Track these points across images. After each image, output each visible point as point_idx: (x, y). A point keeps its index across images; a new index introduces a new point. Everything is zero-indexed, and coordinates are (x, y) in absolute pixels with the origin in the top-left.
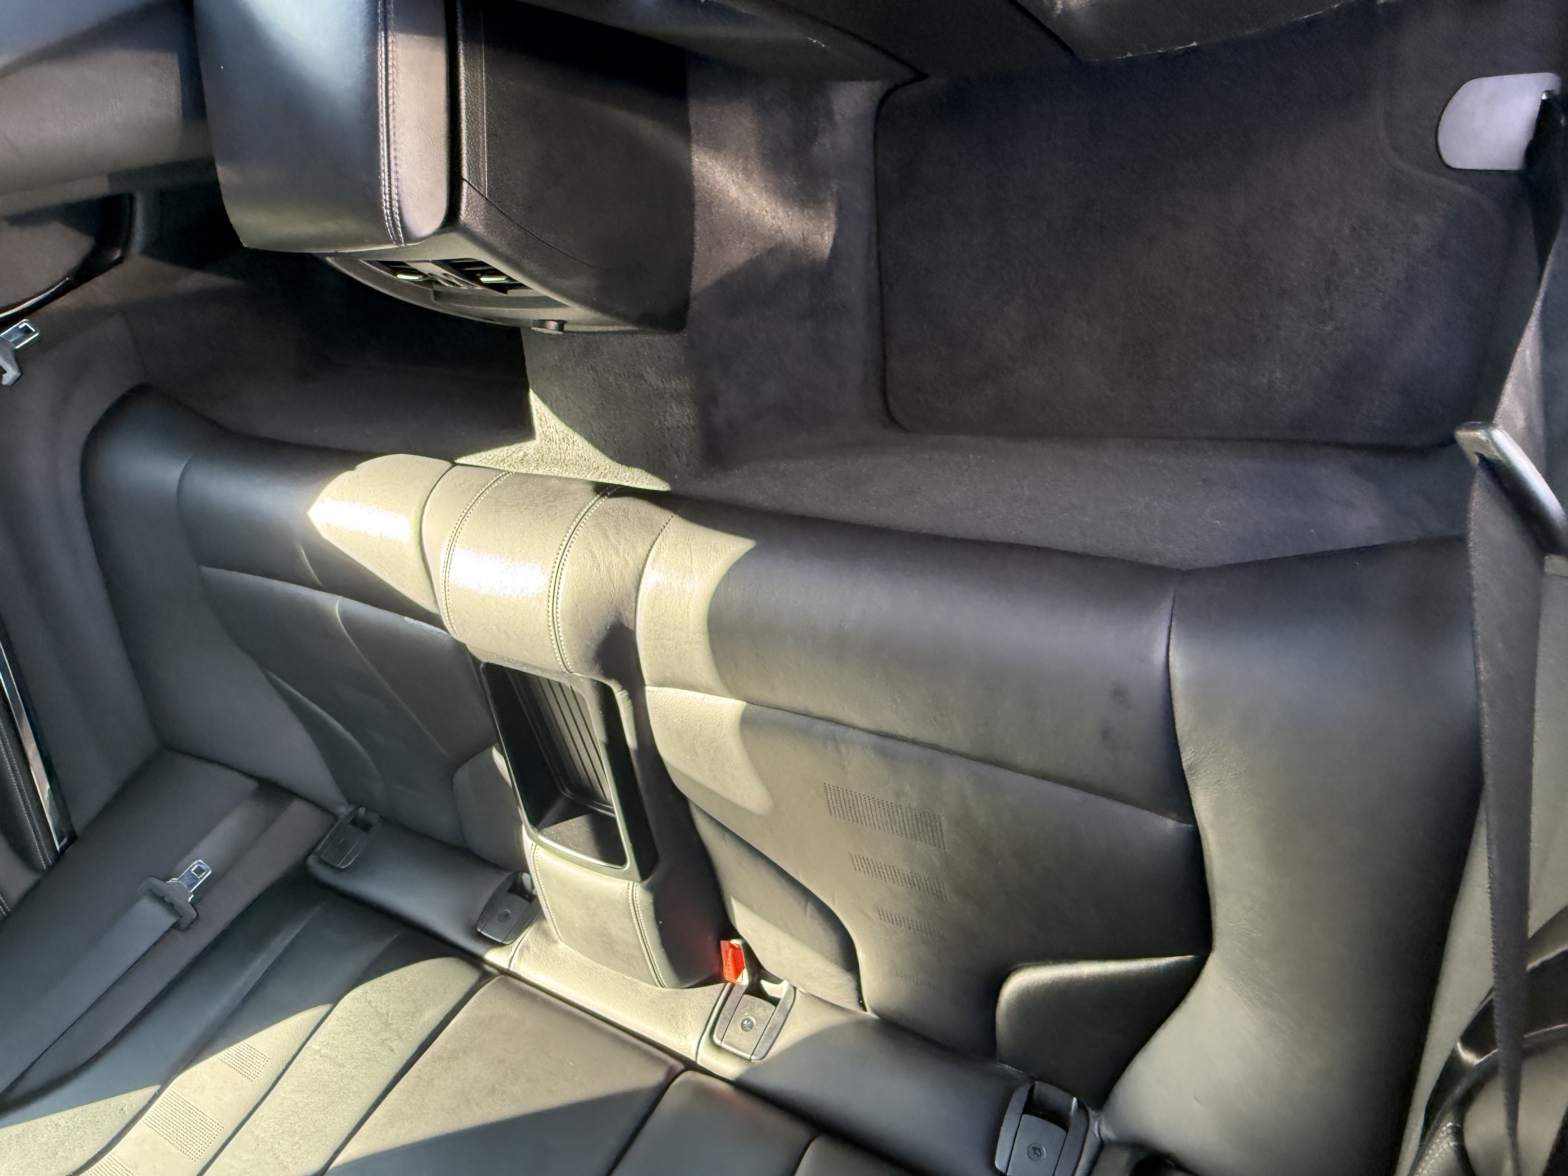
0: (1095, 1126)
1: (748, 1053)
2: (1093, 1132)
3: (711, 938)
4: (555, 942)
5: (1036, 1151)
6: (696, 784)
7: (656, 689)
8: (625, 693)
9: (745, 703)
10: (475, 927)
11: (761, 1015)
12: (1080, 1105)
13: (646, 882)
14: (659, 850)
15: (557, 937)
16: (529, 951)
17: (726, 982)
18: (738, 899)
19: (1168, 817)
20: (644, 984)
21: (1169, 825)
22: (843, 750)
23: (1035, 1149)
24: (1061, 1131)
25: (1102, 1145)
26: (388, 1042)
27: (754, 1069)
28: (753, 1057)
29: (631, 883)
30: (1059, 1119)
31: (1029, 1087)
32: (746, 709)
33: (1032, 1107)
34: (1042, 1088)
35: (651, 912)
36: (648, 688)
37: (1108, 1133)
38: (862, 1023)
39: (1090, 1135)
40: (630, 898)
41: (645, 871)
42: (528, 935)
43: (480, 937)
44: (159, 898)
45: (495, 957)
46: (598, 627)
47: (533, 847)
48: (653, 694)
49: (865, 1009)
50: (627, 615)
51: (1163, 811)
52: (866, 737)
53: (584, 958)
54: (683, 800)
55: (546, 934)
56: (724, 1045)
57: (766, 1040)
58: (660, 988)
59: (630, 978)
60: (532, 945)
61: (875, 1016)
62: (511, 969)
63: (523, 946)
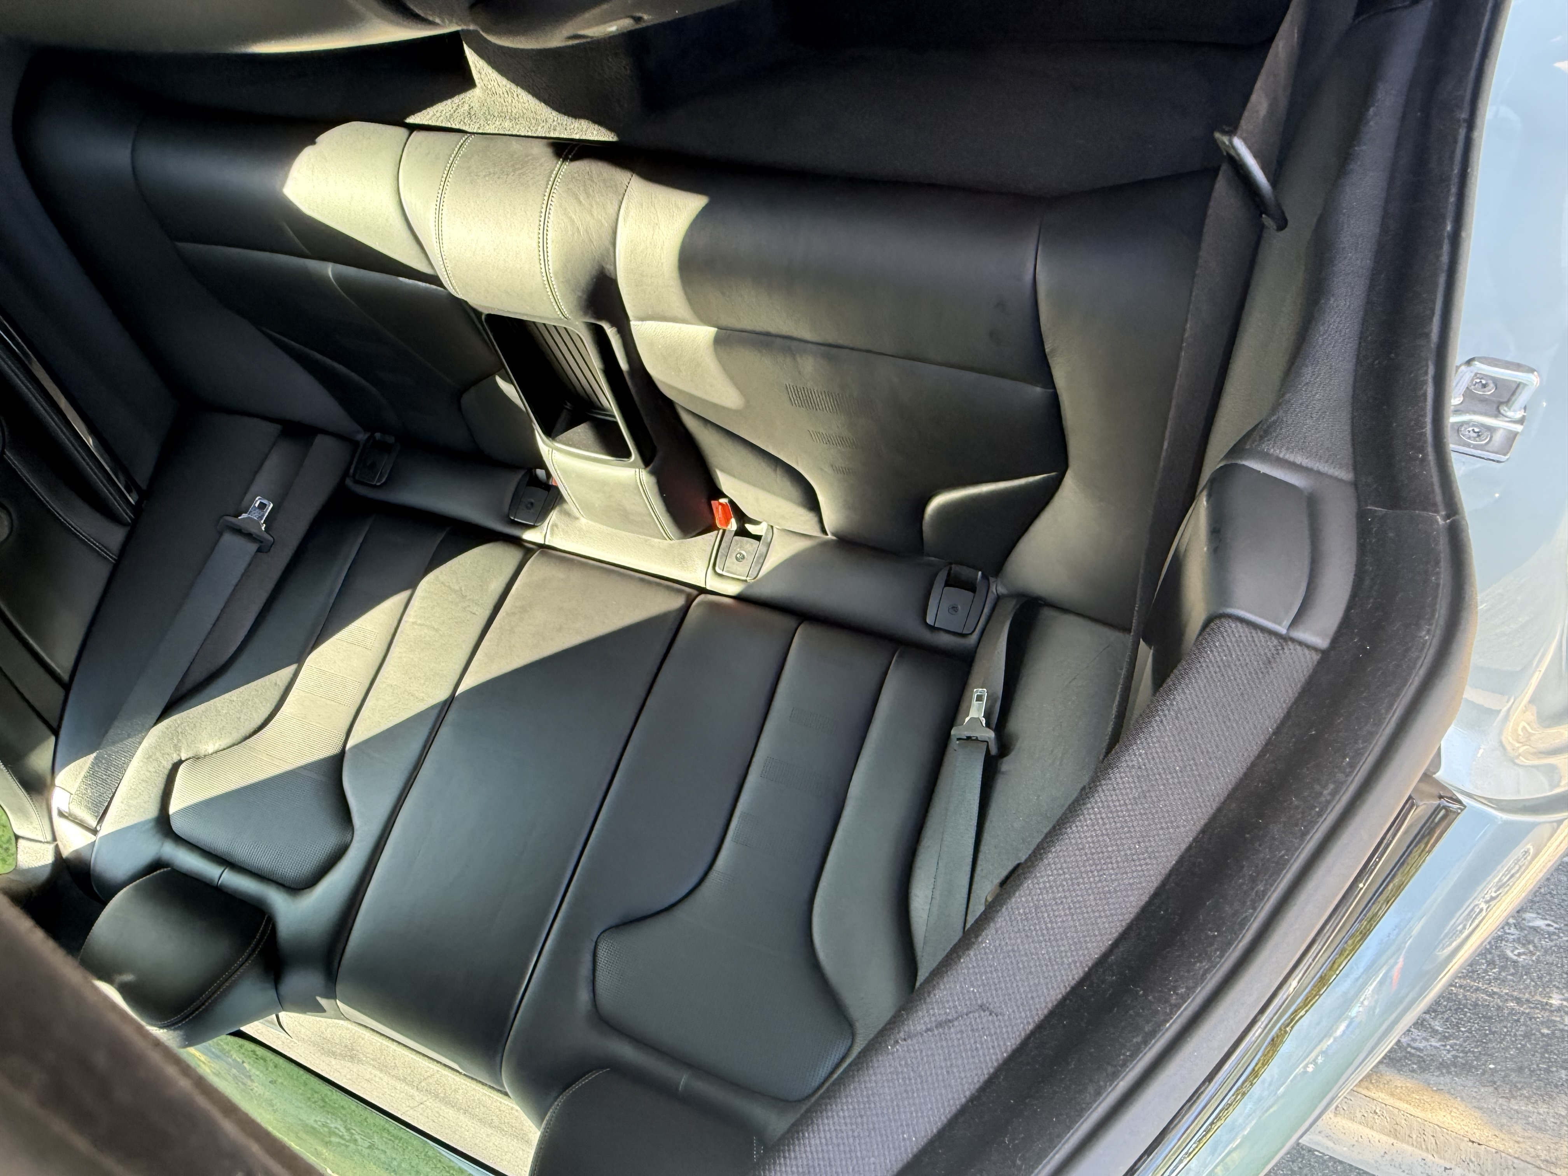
0: (993, 588)
1: (744, 576)
2: (992, 592)
3: (704, 500)
4: (577, 518)
5: (954, 608)
6: (681, 392)
7: (640, 323)
8: (614, 330)
9: (716, 329)
10: (508, 516)
11: (750, 549)
12: (983, 575)
13: (648, 469)
14: (656, 444)
15: (578, 514)
16: (558, 528)
17: (718, 529)
18: (722, 470)
19: (1038, 386)
20: (657, 540)
21: (1037, 391)
22: (798, 359)
23: (953, 608)
24: (970, 594)
25: (999, 598)
26: (468, 609)
27: (750, 586)
28: (748, 579)
29: (637, 470)
30: (970, 587)
31: (947, 568)
32: (717, 333)
33: (952, 582)
34: (956, 568)
35: (656, 489)
36: (632, 323)
37: (1002, 590)
38: (825, 544)
39: (990, 594)
40: (638, 481)
41: (647, 460)
42: (554, 516)
43: (514, 523)
44: (238, 531)
45: (530, 536)
46: (584, 278)
47: (550, 452)
48: (638, 328)
49: (827, 534)
50: (609, 267)
51: (1034, 382)
52: (814, 347)
53: (604, 528)
54: (669, 404)
55: (568, 514)
56: (724, 573)
57: (756, 565)
58: (669, 541)
59: (644, 537)
60: (559, 524)
61: (834, 538)
62: (547, 543)
63: (553, 526)
